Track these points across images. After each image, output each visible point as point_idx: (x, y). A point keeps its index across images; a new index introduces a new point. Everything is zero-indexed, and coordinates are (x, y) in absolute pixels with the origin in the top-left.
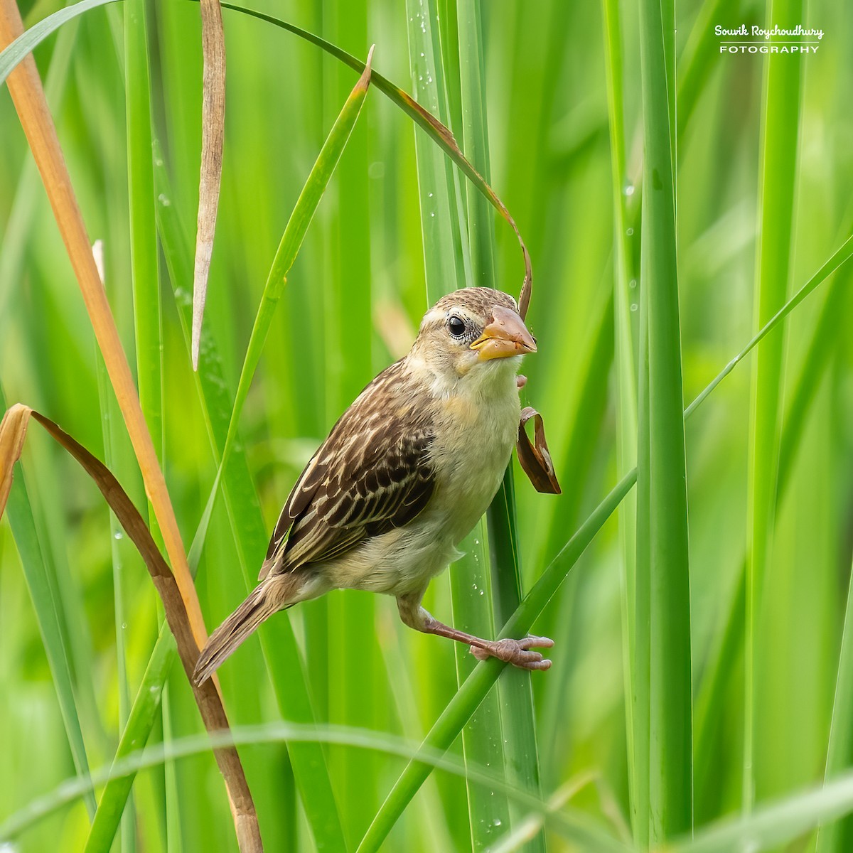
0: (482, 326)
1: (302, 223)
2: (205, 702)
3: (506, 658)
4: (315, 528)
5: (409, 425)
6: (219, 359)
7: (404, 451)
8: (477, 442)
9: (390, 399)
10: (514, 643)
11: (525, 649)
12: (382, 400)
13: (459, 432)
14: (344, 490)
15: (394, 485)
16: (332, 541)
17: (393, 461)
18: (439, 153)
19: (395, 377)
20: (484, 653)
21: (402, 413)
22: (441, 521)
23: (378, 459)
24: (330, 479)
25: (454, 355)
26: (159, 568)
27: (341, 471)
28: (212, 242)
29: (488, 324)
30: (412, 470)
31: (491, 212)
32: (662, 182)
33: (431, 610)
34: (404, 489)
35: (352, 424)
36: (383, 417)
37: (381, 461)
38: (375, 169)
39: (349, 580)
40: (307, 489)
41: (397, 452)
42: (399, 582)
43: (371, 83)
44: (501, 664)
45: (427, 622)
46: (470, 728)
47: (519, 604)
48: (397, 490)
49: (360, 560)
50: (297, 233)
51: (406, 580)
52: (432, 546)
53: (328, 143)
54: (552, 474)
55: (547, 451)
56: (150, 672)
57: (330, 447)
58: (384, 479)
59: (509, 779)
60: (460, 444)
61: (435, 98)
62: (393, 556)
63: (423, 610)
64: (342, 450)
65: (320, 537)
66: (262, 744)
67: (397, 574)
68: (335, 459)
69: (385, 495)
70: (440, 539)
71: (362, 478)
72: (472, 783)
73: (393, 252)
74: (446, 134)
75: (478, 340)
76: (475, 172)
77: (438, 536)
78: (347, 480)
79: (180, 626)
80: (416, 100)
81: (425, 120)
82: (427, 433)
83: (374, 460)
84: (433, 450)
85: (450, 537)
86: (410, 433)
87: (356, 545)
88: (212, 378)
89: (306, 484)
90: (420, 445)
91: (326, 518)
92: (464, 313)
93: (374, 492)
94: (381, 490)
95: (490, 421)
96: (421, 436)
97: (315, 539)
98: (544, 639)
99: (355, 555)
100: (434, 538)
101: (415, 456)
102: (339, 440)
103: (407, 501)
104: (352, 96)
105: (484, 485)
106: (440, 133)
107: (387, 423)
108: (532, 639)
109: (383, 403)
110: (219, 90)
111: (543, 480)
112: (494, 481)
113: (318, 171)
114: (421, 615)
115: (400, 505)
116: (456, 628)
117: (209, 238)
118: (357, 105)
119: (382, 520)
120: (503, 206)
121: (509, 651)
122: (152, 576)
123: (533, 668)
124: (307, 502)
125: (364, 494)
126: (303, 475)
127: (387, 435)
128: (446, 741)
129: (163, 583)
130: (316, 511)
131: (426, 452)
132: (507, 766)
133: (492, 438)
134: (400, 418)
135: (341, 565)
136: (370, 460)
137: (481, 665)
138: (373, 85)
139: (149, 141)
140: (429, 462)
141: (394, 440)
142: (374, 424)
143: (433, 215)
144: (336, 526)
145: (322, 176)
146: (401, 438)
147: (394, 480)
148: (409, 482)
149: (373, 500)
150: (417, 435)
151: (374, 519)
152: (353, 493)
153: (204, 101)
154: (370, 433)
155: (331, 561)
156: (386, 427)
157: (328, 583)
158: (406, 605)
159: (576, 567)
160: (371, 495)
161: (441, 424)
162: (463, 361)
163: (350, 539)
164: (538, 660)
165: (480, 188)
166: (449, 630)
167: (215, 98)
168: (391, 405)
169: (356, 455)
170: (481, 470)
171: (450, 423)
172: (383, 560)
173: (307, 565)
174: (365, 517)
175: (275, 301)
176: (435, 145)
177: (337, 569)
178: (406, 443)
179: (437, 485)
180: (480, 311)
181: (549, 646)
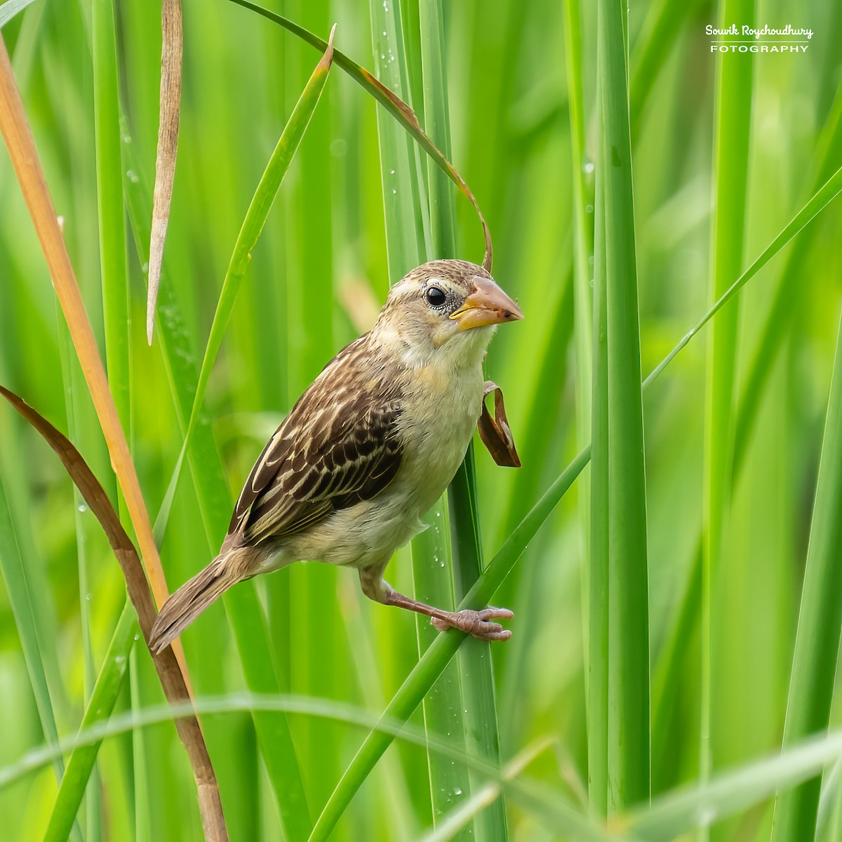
0: (464, 296)
1: (266, 200)
2: (165, 673)
3: (466, 629)
4: (280, 502)
5: (378, 397)
6: (186, 333)
7: (371, 425)
8: (445, 412)
9: (357, 373)
10: (474, 614)
11: (485, 620)
12: (348, 374)
13: (428, 403)
14: (310, 464)
15: (361, 458)
16: (297, 514)
17: (361, 434)
18: (401, 132)
19: (361, 351)
20: (445, 624)
21: (370, 386)
22: (406, 494)
23: (345, 432)
24: (296, 454)
25: (432, 326)
26: (121, 542)
27: (307, 445)
28: (167, 219)
29: (470, 294)
30: (380, 444)
31: (452, 189)
32: (621, 159)
33: (393, 583)
34: (372, 463)
35: (317, 399)
36: (350, 391)
37: (349, 435)
38: (337, 147)
39: (312, 553)
40: (271, 464)
41: (365, 426)
42: (365, 553)
43: (333, 62)
44: (461, 635)
45: (388, 594)
46: (431, 698)
47: (479, 576)
48: (364, 463)
49: (326, 533)
50: (261, 210)
51: (371, 552)
52: (398, 519)
53: (292, 122)
54: (512, 448)
55: (507, 424)
56: (115, 643)
57: (294, 423)
58: (352, 452)
59: (469, 749)
60: (429, 415)
61: (397, 76)
62: (360, 528)
63: (385, 582)
64: (307, 425)
65: (286, 511)
66: (224, 714)
67: (363, 546)
68: (300, 433)
69: (352, 469)
70: (405, 511)
71: (330, 452)
72: (433, 753)
73: (355, 229)
74: (408, 112)
75: (459, 311)
76: (435, 149)
77: (405, 508)
78: (314, 454)
79: (141, 598)
80: (378, 79)
81: (386, 98)
82: (395, 407)
83: (342, 433)
84: (400, 422)
85: (416, 510)
86: (378, 407)
87: (322, 518)
88: (180, 352)
89: (270, 459)
90: (389, 419)
91: (291, 492)
92: (445, 284)
93: (342, 465)
94: (349, 463)
95: (458, 391)
96: (389, 410)
97: (281, 513)
98: (503, 611)
99: (321, 528)
100: (401, 510)
101: (383, 429)
102: (304, 415)
103: (374, 474)
104: (315, 74)
105: (449, 457)
106: (401, 111)
107: (355, 397)
108: (492, 610)
109: (350, 377)
110: (177, 69)
111: (503, 453)
112: (459, 454)
113: (281, 149)
114: (382, 587)
115: (367, 478)
116: (417, 600)
117: (165, 216)
118: (319, 84)
119: (348, 493)
120: (464, 183)
121: (470, 621)
122: (114, 549)
123: (493, 639)
124: (271, 477)
125: (331, 468)
126: (266, 449)
127: (355, 408)
128: (407, 711)
129: (125, 557)
130: (281, 485)
131: (395, 425)
132: (467, 736)
133: (459, 409)
134: (369, 391)
135: (304, 539)
136: (338, 433)
137: (441, 635)
138: (335, 64)
139: (116, 117)
140: (398, 435)
141: (362, 413)
142: (341, 398)
143: (395, 192)
144: (302, 500)
145: (286, 154)
146: (369, 411)
147: (362, 454)
148: (377, 456)
149: (340, 474)
150: (385, 409)
151: (341, 492)
152: (320, 467)
153: (162, 80)
154: (337, 408)
155: (294, 535)
156: (354, 401)
157: (292, 555)
158: (369, 576)
159: (536, 538)
160: (338, 468)
161: (411, 395)
162: (442, 331)
163: (316, 512)
164: (498, 630)
165: (441, 165)
166: (410, 601)
167: (172, 77)
168: (359, 378)
169: (323, 429)
170: (447, 442)
171: (420, 394)
172: (349, 533)
173: (270, 539)
174: (331, 490)
175: (239, 278)
176: (397, 123)
177: (302, 542)
178: (374, 416)
179: (405, 458)
180: (461, 282)
181: (509, 618)
